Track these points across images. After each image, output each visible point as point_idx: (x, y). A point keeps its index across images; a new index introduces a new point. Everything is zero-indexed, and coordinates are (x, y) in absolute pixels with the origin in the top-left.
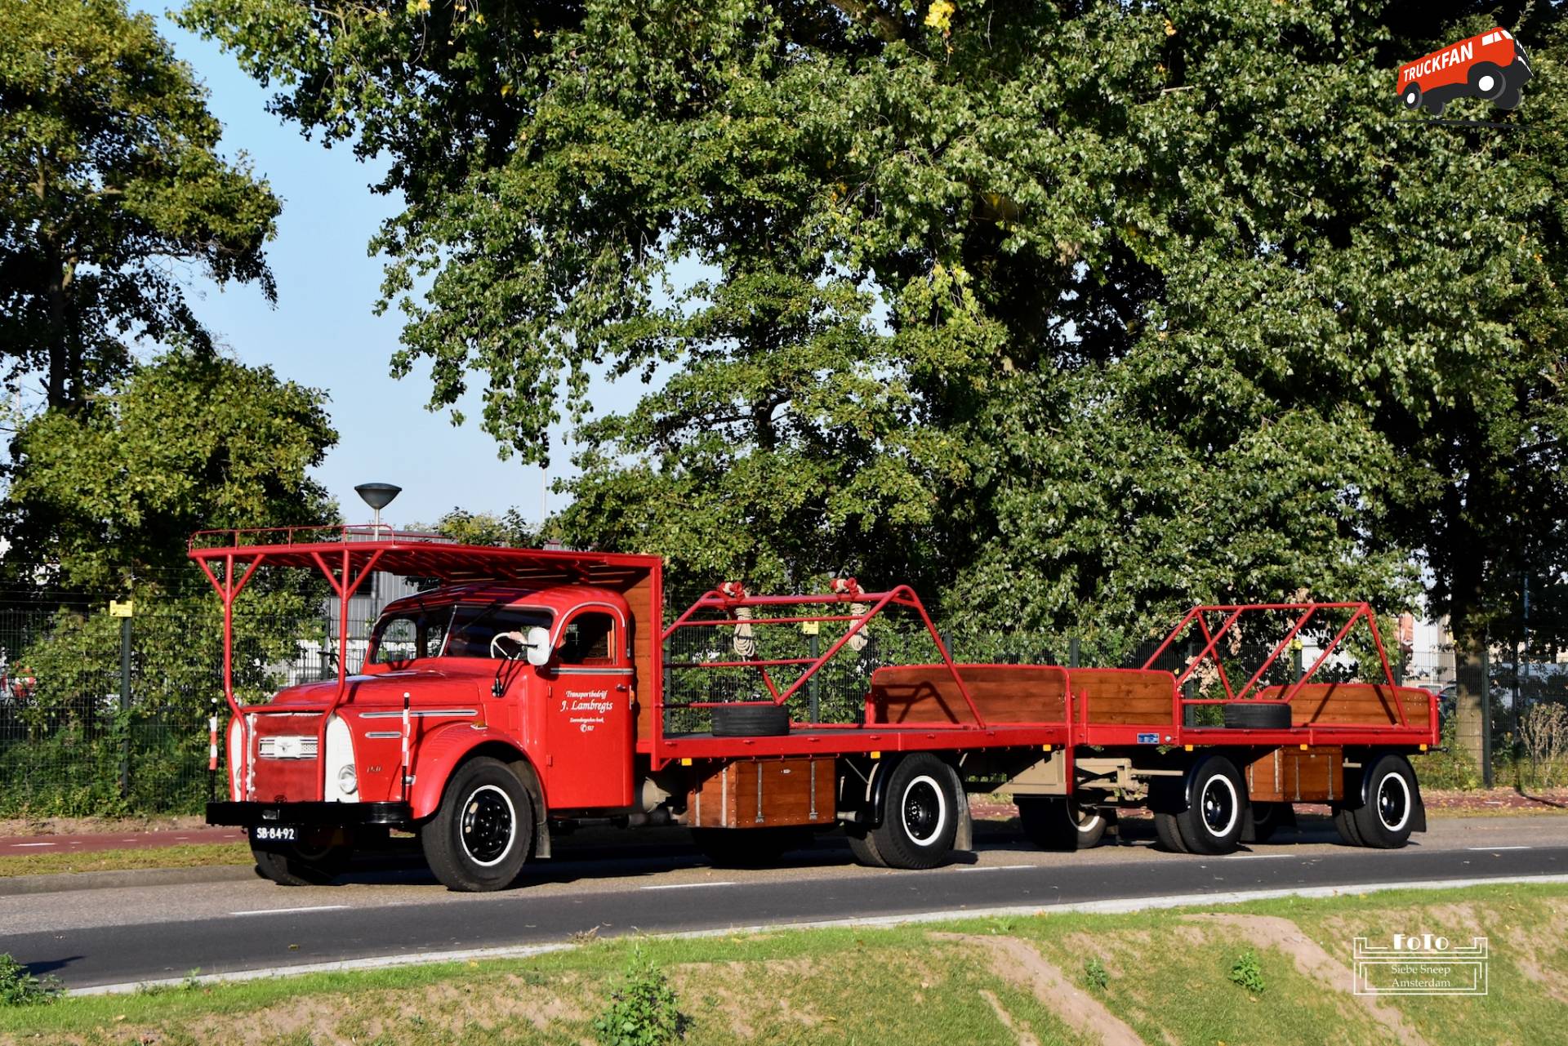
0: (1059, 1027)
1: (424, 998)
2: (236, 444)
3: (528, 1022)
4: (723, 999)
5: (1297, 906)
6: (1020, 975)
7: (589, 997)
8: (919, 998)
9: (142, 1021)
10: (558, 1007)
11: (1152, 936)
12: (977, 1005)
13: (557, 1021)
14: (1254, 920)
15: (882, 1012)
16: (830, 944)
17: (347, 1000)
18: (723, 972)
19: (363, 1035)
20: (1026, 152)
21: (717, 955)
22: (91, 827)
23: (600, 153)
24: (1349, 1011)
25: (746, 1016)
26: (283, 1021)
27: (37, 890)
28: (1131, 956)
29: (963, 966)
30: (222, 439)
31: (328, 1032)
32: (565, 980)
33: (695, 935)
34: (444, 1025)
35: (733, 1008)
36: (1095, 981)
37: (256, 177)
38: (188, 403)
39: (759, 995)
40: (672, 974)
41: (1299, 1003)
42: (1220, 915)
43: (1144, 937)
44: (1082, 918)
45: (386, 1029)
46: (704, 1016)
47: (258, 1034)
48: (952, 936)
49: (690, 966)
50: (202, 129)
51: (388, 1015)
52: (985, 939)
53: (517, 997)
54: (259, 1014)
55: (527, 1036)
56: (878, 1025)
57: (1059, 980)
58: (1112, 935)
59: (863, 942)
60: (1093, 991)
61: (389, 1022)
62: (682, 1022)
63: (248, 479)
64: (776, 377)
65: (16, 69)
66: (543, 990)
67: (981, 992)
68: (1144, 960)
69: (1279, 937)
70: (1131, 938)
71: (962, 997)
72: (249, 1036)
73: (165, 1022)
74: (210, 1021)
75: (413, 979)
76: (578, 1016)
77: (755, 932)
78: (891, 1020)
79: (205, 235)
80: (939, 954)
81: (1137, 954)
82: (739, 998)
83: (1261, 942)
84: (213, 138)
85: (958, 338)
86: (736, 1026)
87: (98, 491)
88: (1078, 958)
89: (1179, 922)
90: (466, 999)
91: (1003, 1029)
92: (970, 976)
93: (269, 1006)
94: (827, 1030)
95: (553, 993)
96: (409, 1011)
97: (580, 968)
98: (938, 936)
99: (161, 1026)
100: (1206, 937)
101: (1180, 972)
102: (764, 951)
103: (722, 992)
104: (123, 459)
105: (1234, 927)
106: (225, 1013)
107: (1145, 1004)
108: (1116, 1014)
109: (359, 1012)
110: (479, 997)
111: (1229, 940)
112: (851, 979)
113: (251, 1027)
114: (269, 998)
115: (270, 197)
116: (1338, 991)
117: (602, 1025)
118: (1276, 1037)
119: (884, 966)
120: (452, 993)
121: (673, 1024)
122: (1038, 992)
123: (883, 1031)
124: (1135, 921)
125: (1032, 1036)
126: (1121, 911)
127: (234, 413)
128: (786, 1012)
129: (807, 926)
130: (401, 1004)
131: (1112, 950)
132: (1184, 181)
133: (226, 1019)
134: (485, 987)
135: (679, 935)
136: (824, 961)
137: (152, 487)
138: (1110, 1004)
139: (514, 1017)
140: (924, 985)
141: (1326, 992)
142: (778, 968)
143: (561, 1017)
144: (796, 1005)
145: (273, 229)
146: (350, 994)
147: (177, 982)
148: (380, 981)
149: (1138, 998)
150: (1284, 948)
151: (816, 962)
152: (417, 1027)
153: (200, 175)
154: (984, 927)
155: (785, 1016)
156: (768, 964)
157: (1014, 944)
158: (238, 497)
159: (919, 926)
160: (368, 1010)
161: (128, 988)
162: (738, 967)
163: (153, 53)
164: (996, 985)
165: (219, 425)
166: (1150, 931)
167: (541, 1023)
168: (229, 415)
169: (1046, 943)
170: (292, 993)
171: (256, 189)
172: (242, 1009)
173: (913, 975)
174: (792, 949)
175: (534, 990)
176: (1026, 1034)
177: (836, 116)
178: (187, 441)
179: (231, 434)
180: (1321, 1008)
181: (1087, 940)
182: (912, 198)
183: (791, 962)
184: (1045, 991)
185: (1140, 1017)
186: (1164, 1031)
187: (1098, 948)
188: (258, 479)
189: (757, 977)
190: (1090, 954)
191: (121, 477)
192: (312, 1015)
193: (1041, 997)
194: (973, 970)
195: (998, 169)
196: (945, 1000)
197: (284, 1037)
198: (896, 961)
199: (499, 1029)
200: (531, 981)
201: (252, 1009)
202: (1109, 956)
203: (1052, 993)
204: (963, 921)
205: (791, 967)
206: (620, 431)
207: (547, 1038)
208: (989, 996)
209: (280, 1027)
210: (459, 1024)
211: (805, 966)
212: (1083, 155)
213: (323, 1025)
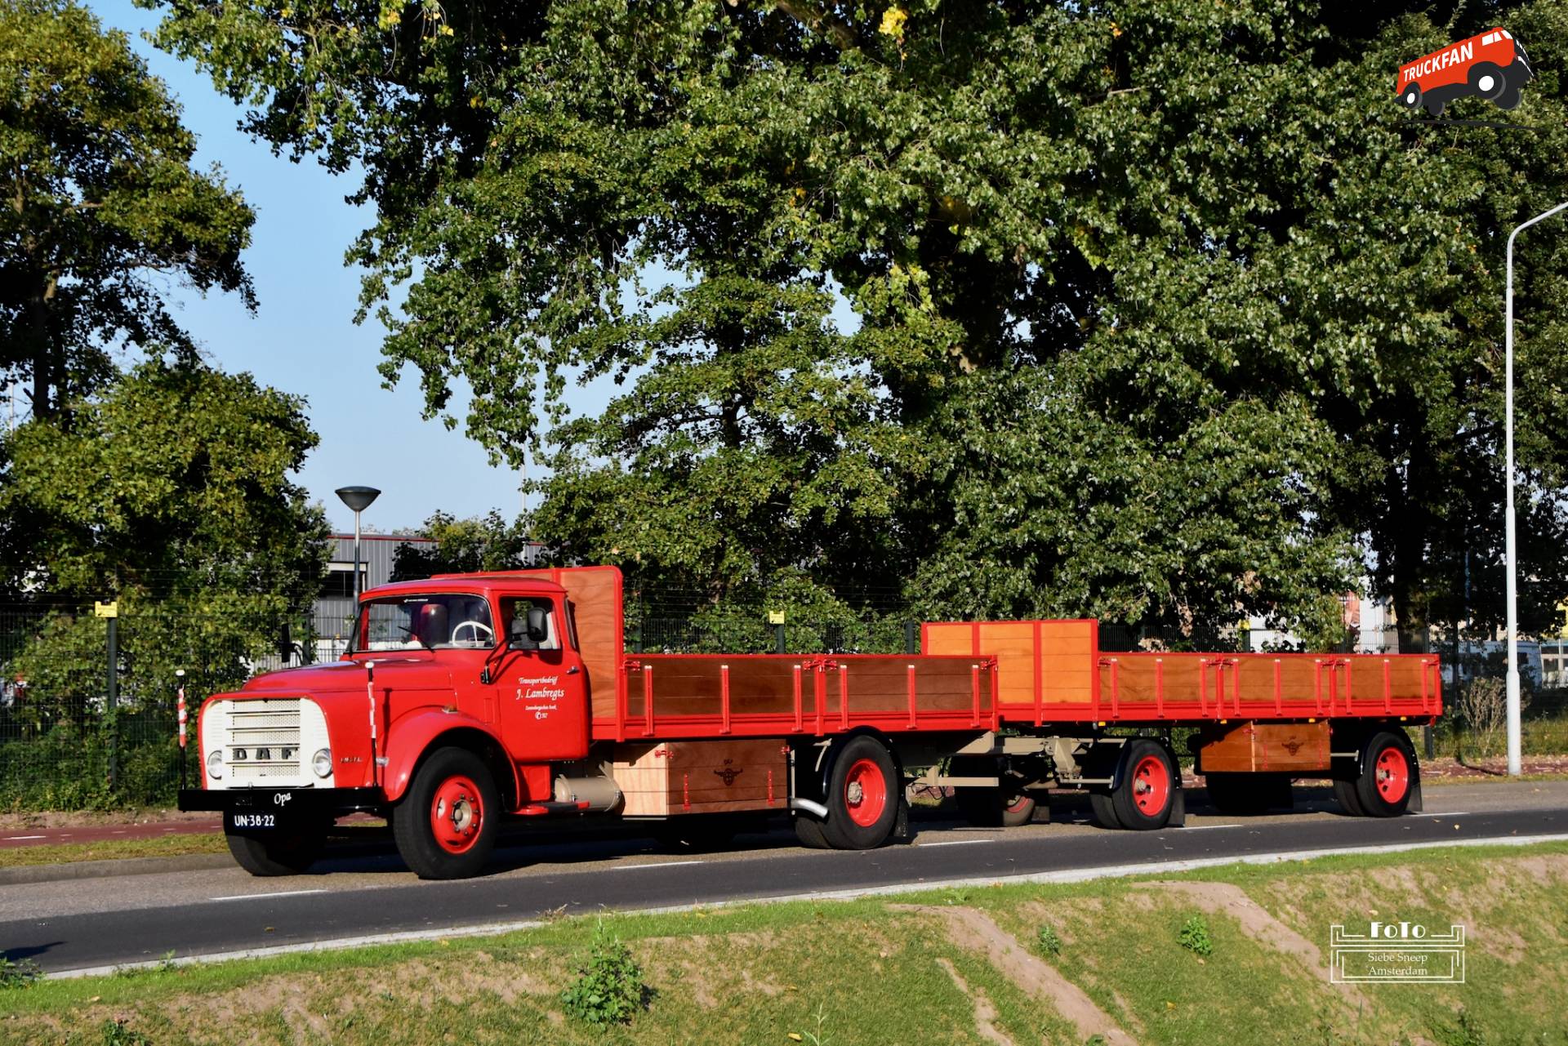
0: (1014, 991)
1: (395, 975)
2: (217, 449)
3: (497, 997)
4: (687, 972)
5: (1243, 872)
6: (975, 943)
7: (556, 972)
8: (877, 967)
9: (116, 1002)
10: (525, 981)
11: (1104, 905)
12: (934, 972)
13: (525, 996)
14: (1201, 887)
15: (841, 981)
16: (792, 917)
17: (318, 978)
18: (686, 945)
19: (335, 1011)
20: (978, 155)
21: (683, 929)
22: (81, 820)
23: (567, 160)
24: (1293, 971)
25: (709, 988)
26: (256, 1000)
27: (25, 880)
28: (1082, 923)
29: (921, 936)
30: (202, 443)
31: (300, 1010)
32: (533, 956)
33: (661, 911)
34: (413, 1001)
35: (697, 980)
36: (1048, 949)
37: (230, 188)
38: (168, 411)
39: (722, 967)
40: (636, 948)
41: (1245, 964)
42: (1169, 883)
43: (1095, 904)
44: (1034, 887)
45: (357, 1006)
46: (668, 988)
47: (231, 1012)
48: (910, 907)
49: (654, 940)
50: (177, 141)
51: (359, 992)
52: (941, 909)
53: (485, 973)
54: (231, 994)
55: (495, 1010)
56: (838, 993)
57: (1014, 947)
58: (1064, 903)
59: (823, 915)
60: (1046, 957)
61: (360, 999)
62: (647, 994)
63: (229, 483)
64: (740, 377)
66: (511, 965)
67: (938, 960)
68: (1096, 926)
69: (1226, 902)
70: (1082, 906)
71: (920, 966)
72: (222, 1014)
73: (139, 1002)
74: (184, 1001)
75: (385, 957)
76: (545, 990)
77: (719, 907)
78: (850, 989)
79: (182, 245)
80: (896, 924)
81: (1089, 921)
82: (702, 970)
83: (1209, 907)
84: (188, 152)
85: (914, 337)
86: (700, 997)
87: (81, 496)
88: (1031, 926)
89: (1129, 890)
90: (436, 976)
91: (959, 993)
92: (927, 945)
93: (241, 985)
94: (789, 999)
95: (520, 969)
96: (380, 988)
97: (546, 944)
98: (896, 907)
99: (135, 1006)
100: (1155, 904)
101: (1130, 937)
102: (726, 925)
103: (686, 964)
104: (106, 466)
105: (1182, 893)
106: (198, 993)
107: (1097, 968)
108: (1068, 978)
109: (331, 990)
110: (448, 974)
111: (1178, 906)
112: (811, 950)
113: (224, 1008)
114: (241, 978)
115: (245, 207)
116: (1283, 952)
117: (568, 998)
118: (1223, 998)
119: (843, 937)
120: (422, 970)
121: (637, 996)
122: (995, 961)
123: (842, 999)
124: (1086, 890)
125: (987, 1001)
126: (1074, 881)
127: (214, 419)
128: (749, 982)
129: (770, 900)
130: (371, 982)
131: (1064, 917)
132: (1130, 178)
133: (199, 998)
134: (455, 964)
135: (645, 912)
136: (786, 933)
137: (134, 492)
138: (1063, 969)
139: (483, 992)
140: (883, 954)
141: (1271, 954)
142: (740, 940)
143: (529, 991)
144: (758, 976)
145: (248, 239)
146: (321, 972)
147: (152, 965)
148: (351, 960)
149: (1088, 962)
150: (1230, 912)
151: (778, 935)
152: (388, 1003)
153: (173, 186)
154: (939, 899)
155: (748, 987)
156: (732, 937)
157: (969, 913)
158: (219, 501)
159: (879, 898)
160: (338, 988)
161: (106, 971)
162: (701, 941)
163: (127, 69)
164: (952, 953)
165: (199, 431)
166: (1100, 899)
167: (509, 997)
168: (209, 421)
169: (1000, 912)
170: (265, 972)
171: (229, 199)
172: (215, 988)
173: (872, 945)
174: (755, 922)
175: (502, 966)
176: (981, 999)
177: (795, 122)
178: (168, 447)
179: (211, 440)
180: (1266, 969)
181: (1039, 908)
182: (869, 201)
183: (753, 935)
184: (1000, 958)
185: (1092, 981)
186: (1116, 994)
187: (1051, 916)
188: (240, 483)
189: (720, 949)
190: (1043, 921)
191: (103, 483)
192: (284, 993)
193: (996, 964)
194: (930, 939)
195: (951, 172)
196: (903, 968)
197: (256, 1015)
198: (855, 932)
199: (469, 1004)
200: (499, 957)
201: (225, 989)
202: (1062, 924)
203: (1006, 959)
204: (920, 893)
205: (753, 940)
206: (591, 434)
207: (514, 1011)
208: (945, 964)
209: (254, 1007)
210: (429, 999)
211: (766, 938)
212: (1034, 157)
213: (295, 1002)
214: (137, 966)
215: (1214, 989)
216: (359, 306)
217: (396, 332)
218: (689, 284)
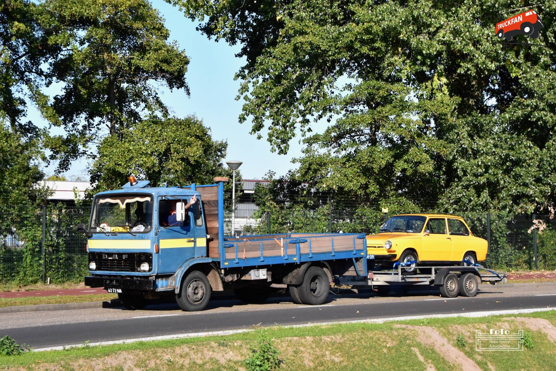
0: (444, 361)
1: (174, 351)
2: (173, 146)
3: (217, 361)
4: (302, 352)
5: (552, 314)
6: (429, 342)
7: (244, 351)
8: (385, 351)
9: (53, 362)
10: (231, 355)
11: (487, 326)
12: (409, 353)
13: (230, 361)
14: (532, 320)
15: (369, 356)
16: (351, 329)
17: (141, 353)
18: (303, 341)
19: (146, 367)
20: (467, 34)
21: (302, 334)
23: (309, 38)
25: (311, 358)
26: (112, 361)
29: (406, 338)
30: (169, 144)
31: (132, 366)
32: (236, 344)
33: (298, 326)
34: (181, 362)
35: (306, 355)
36: (461, 344)
37: (180, 50)
38: (157, 132)
39: (317, 350)
40: (281, 342)
41: (548, 352)
42: (518, 318)
45: (156, 364)
46: (293, 358)
47: (101, 366)
48: (403, 326)
49: (289, 338)
50: (161, 33)
51: (158, 359)
52: (416, 328)
53: (214, 351)
54: (103, 359)
55: (216, 366)
56: (366, 361)
57: (446, 343)
58: (470, 325)
59: (365, 328)
60: (459, 348)
61: (158, 361)
63: (178, 159)
64: (374, 119)
65: (87, 11)
66: (225, 348)
67: (412, 348)
69: (542, 327)
70: (478, 327)
71: (404, 350)
72: (97, 367)
73: (62, 362)
74: (81, 362)
75: (173, 344)
76: (239, 358)
77: (324, 325)
78: (372, 359)
79: (162, 71)
80: (396, 333)
82: (308, 351)
83: (534, 328)
84: (166, 37)
85: (442, 103)
86: (306, 362)
87: (123, 164)
88: (455, 335)
89: (500, 321)
90: (192, 352)
91: (420, 363)
92: (408, 342)
93: (108, 355)
94: (345, 363)
95: (230, 350)
96: (167, 357)
97: (244, 339)
98: (399, 326)
99: (60, 363)
100: (510, 327)
102: (323, 332)
103: (302, 348)
104: (132, 153)
105: (523, 322)
107: (482, 353)
108: (469, 357)
109: (146, 358)
110: (198, 351)
111: (520, 328)
112: (357, 343)
113: (98, 364)
114: (107, 353)
115: (186, 57)
117: (248, 362)
118: (537, 366)
119: (372, 338)
120: (187, 350)
122: (437, 349)
123: (368, 364)
124: (482, 320)
125: (432, 365)
126: (479, 316)
127: (173, 135)
128: (328, 356)
130: (164, 354)
131: (470, 332)
132: (529, 42)
133: (88, 361)
134: (201, 347)
136: (347, 336)
137: (142, 162)
138: (466, 353)
139: (211, 359)
140: (388, 345)
142: (326, 339)
143: (232, 359)
144: (332, 354)
145: (186, 68)
146: (143, 350)
148: (158, 345)
150: (544, 331)
151: (344, 337)
152: (170, 363)
153: (160, 49)
154: (417, 323)
155: (328, 358)
156: (323, 337)
157: (428, 330)
158: (174, 166)
159: (392, 322)
160: (149, 357)
162: (309, 339)
163: (144, 6)
164: (419, 345)
165: (168, 140)
167: (223, 361)
168: (171, 136)
169: (442, 329)
170: (119, 350)
171: (180, 54)
172: (97, 356)
173: (384, 341)
174: (334, 331)
175: (222, 348)
176: (430, 365)
177: (395, 22)
178: (156, 146)
179: (172, 143)
181: (459, 327)
182: (424, 52)
183: (333, 337)
184: (440, 348)
185: (479, 358)
186: (489, 364)
187: (463, 331)
188: (183, 159)
189: (318, 343)
190: (460, 333)
191: (131, 159)
192: (125, 359)
193: (438, 350)
194: (410, 340)
195: (457, 40)
196: (396, 351)
197: (112, 367)
198: (377, 336)
199: (204, 364)
200: (220, 344)
201: (100, 357)
202: (468, 334)
203: (443, 349)
204: (411, 320)
205: (332, 339)
206: (319, 140)
207: (224, 367)
208: (416, 350)
209: (111, 364)
210: (187, 362)
211: (338, 338)
212: (490, 34)
213: (129, 363)
214: (74, 346)
215: (534, 362)
216: (238, 94)
217: (248, 102)
218: (357, 84)
